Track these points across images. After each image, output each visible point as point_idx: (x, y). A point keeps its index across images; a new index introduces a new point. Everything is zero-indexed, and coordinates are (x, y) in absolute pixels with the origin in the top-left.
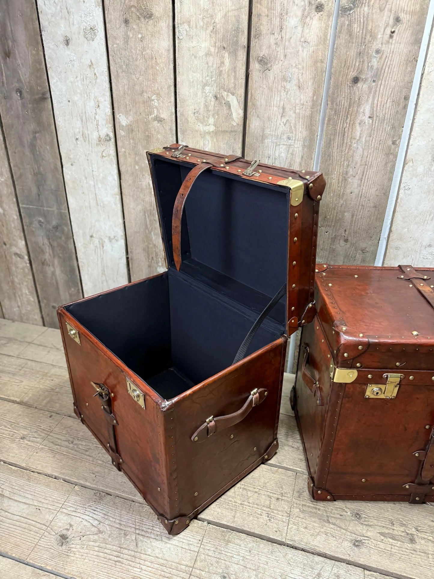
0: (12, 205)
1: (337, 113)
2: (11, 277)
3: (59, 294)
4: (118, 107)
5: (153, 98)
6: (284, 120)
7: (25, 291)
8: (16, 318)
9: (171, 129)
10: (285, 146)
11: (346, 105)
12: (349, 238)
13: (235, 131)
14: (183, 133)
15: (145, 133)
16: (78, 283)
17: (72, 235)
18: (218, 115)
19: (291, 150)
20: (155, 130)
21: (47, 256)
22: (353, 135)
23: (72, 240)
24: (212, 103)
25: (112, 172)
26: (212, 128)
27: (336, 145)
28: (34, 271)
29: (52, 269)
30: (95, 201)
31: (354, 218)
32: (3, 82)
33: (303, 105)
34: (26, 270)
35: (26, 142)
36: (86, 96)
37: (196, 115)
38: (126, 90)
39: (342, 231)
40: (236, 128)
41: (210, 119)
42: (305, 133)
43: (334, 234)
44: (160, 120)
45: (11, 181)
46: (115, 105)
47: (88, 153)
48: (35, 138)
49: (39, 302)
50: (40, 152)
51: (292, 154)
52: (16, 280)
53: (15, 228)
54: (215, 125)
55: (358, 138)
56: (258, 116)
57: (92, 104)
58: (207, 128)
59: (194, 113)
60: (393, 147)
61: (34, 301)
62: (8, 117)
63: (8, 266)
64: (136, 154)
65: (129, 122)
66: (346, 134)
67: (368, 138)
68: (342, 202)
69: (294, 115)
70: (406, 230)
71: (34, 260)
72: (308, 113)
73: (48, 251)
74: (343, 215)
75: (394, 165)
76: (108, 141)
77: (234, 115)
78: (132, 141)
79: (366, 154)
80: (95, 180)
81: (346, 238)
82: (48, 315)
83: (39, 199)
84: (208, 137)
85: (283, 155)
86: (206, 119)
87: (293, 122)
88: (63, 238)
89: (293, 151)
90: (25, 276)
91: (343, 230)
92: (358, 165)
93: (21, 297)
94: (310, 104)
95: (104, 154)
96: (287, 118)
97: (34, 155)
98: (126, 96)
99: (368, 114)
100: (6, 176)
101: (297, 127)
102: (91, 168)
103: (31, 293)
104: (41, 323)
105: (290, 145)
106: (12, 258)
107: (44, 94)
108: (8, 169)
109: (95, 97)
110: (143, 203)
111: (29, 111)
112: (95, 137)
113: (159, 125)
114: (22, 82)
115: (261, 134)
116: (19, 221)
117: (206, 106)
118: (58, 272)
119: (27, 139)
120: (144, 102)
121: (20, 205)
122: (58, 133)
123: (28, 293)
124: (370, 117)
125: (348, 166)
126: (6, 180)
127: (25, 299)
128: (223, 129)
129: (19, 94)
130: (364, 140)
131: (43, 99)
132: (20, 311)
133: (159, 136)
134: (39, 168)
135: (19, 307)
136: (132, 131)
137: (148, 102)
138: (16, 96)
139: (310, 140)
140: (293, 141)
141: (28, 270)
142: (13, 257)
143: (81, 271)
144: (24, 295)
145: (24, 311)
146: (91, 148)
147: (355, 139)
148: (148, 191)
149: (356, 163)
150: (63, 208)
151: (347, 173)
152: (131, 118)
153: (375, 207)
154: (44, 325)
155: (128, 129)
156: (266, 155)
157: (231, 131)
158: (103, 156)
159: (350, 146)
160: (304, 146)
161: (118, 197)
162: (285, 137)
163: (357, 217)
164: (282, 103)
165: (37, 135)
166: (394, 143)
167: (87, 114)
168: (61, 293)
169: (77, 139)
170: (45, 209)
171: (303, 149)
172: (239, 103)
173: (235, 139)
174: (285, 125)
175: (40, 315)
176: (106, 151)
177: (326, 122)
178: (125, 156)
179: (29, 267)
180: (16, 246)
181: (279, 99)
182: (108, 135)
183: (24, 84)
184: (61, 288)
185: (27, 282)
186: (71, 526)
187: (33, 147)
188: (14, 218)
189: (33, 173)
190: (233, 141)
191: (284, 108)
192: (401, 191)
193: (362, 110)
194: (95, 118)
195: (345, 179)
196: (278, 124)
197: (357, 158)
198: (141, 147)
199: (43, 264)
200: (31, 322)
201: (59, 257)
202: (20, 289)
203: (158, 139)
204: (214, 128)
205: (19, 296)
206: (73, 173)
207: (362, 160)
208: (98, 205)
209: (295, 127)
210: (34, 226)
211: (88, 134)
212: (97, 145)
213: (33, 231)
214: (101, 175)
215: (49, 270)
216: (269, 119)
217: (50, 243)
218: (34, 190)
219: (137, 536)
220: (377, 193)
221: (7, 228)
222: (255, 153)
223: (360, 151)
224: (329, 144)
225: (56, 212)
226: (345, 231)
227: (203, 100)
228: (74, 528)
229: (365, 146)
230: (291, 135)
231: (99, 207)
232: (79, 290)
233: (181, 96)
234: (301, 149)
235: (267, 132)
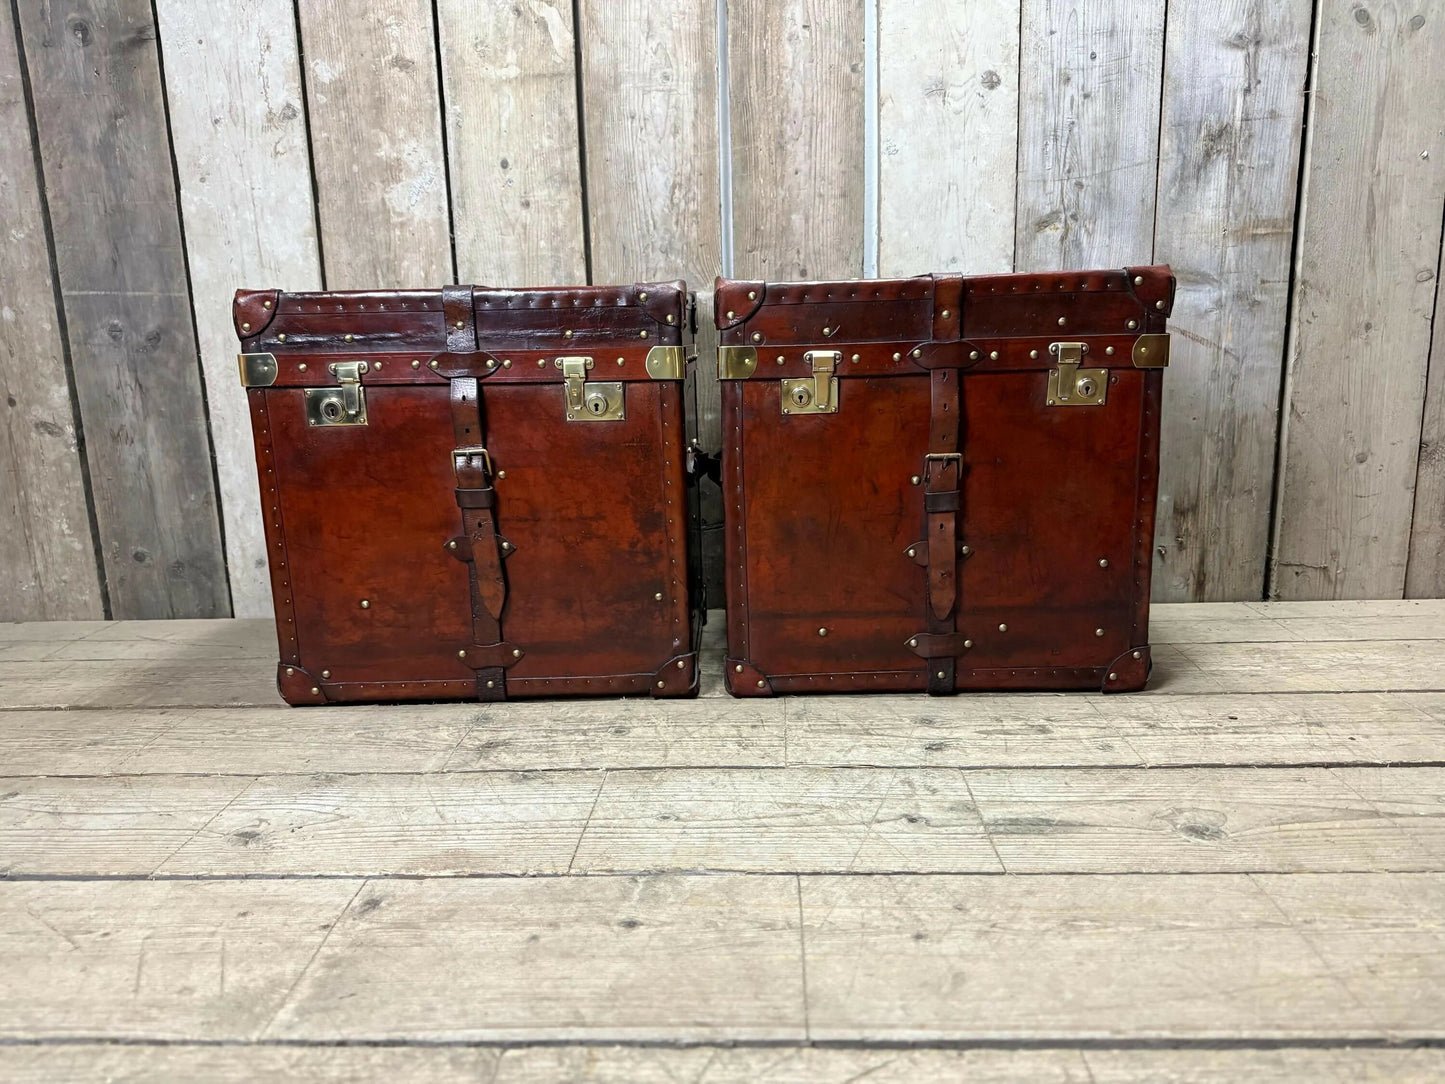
0: (40, 297)
1: (747, 24)
2: (22, 493)
3: (155, 517)
4: (313, 47)
5: (388, 22)
6: (653, 44)
7: (61, 525)
8: (26, 612)
9: (428, 82)
10: (660, 94)
11: (759, 9)
12: (809, 267)
13: (561, 74)
14: (454, 86)
15: (373, 94)
16: (206, 478)
17: (195, 352)
18: (524, 44)
19: (673, 101)
20: (395, 85)
21: (128, 418)
22: (782, 61)
23: (196, 364)
24: (511, 23)
25: (298, 186)
26: (514, 72)
27: (753, 82)
28: (90, 461)
29: (139, 449)
30: (256, 259)
31: (811, 224)
32: (43, 12)
33: (684, 13)
34: (68, 465)
35: (90, 141)
36: (240, 29)
37: (479, 48)
38: (330, 9)
39: (792, 255)
40: (562, 68)
41: (509, 53)
42: (695, 66)
43: (779, 263)
44: (402, 63)
45: (43, 237)
46: (306, 43)
47: (242, 149)
48: (113, 128)
49: (98, 551)
50: (123, 160)
51: (676, 107)
52: (35, 498)
53: (44, 355)
54: (520, 65)
55: (790, 66)
56: (602, 41)
57: (254, 42)
58: (503, 73)
59: (476, 45)
60: (854, 76)
61: (84, 551)
62: (49, 85)
63: (15, 462)
64: (354, 141)
65: (336, 75)
66: (769, 61)
67: (808, 65)
68: (782, 193)
69: (669, 34)
70: (906, 234)
71: (91, 431)
72: (695, 27)
73: (130, 402)
74: (789, 220)
75: (862, 109)
76: (289, 118)
77: (557, 44)
78: (343, 114)
79: (809, 94)
80: (258, 210)
81: (801, 267)
82: (122, 580)
83: (115, 271)
84: (507, 89)
85: (659, 110)
86: (500, 54)
87: (670, 46)
88: (172, 363)
89: (677, 100)
90: (61, 484)
91: (795, 251)
92: (800, 115)
93: (46, 547)
94: (697, 11)
95: (280, 148)
96: (658, 40)
97: (107, 167)
98: (330, 20)
99: (800, 22)
100: (31, 227)
101: (679, 55)
102: (248, 183)
103: (76, 529)
104: (101, 614)
105: (670, 91)
106: (27, 438)
107: (141, 31)
108: (38, 209)
109: (261, 29)
110: (369, 247)
111: (103, 72)
112: (258, 113)
113: (403, 74)
114: (89, 9)
115: (612, 74)
116: (58, 335)
117: (499, 29)
118: (155, 454)
119: (93, 132)
120: (369, 31)
121: (64, 292)
122: (171, 112)
123: (67, 532)
124: (805, 27)
125: (782, 120)
126: (30, 236)
127: (58, 550)
128: (537, 72)
129: (80, 35)
130: (801, 68)
131: (139, 41)
132: (41, 587)
133: (405, 98)
134: (119, 197)
135: (36, 576)
136: (345, 92)
137: (376, 30)
138: (72, 40)
139: (705, 77)
140: (675, 83)
141: (72, 465)
142: (33, 435)
143: (216, 442)
144: (55, 539)
145: (51, 586)
146: (248, 138)
147: (785, 68)
148: (380, 217)
149: (795, 115)
150: (176, 287)
151: (782, 134)
152: (340, 67)
153: (844, 195)
154: (108, 616)
155: (335, 90)
156: (627, 113)
157: (553, 75)
158: (277, 153)
159: (780, 82)
160: (696, 90)
161: (313, 241)
162: (658, 75)
163: (816, 221)
164: (645, 13)
165: (120, 121)
166: (854, 69)
167: (242, 67)
168: (161, 512)
169: (217, 121)
170: (130, 294)
171: (696, 97)
172: (563, 19)
173: (561, 90)
174: (655, 53)
175: (97, 590)
176: (284, 142)
177: (729, 41)
178: (328, 147)
179: (77, 457)
180: (43, 402)
181: (638, 6)
182: (289, 106)
183: (95, 13)
184: (160, 499)
185: (66, 497)
186: (261, 821)
187: (106, 149)
188: (43, 330)
189: (102, 212)
190: (557, 92)
191: (649, 22)
192: (884, 158)
193: (789, 15)
194: (260, 73)
195: (781, 147)
196: (642, 53)
197: (796, 104)
198: (364, 123)
199: (115, 438)
200: (70, 615)
201: (161, 414)
202: (47, 524)
203: (401, 104)
204: (519, 71)
205: (41, 544)
206: (205, 199)
207: (804, 107)
208: (263, 266)
209: (675, 55)
210: (96, 341)
211: (243, 108)
212: (264, 129)
213: (94, 356)
214: (273, 194)
215: (130, 454)
216: (624, 44)
217: (137, 380)
218: (104, 252)
219: (440, 808)
220: (843, 168)
221: (21, 359)
222: (604, 112)
223: (798, 87)
224: (742, 80)
225: (156, 299)
226: (798, 252)
227: (492, 18)
228: (273, 822)
229: (806, 78)
230: (668, 70)
231: (267, 272)
232: (208, 494)
233: (446, 14)
234: (691, 95)
235: (623, 68)
